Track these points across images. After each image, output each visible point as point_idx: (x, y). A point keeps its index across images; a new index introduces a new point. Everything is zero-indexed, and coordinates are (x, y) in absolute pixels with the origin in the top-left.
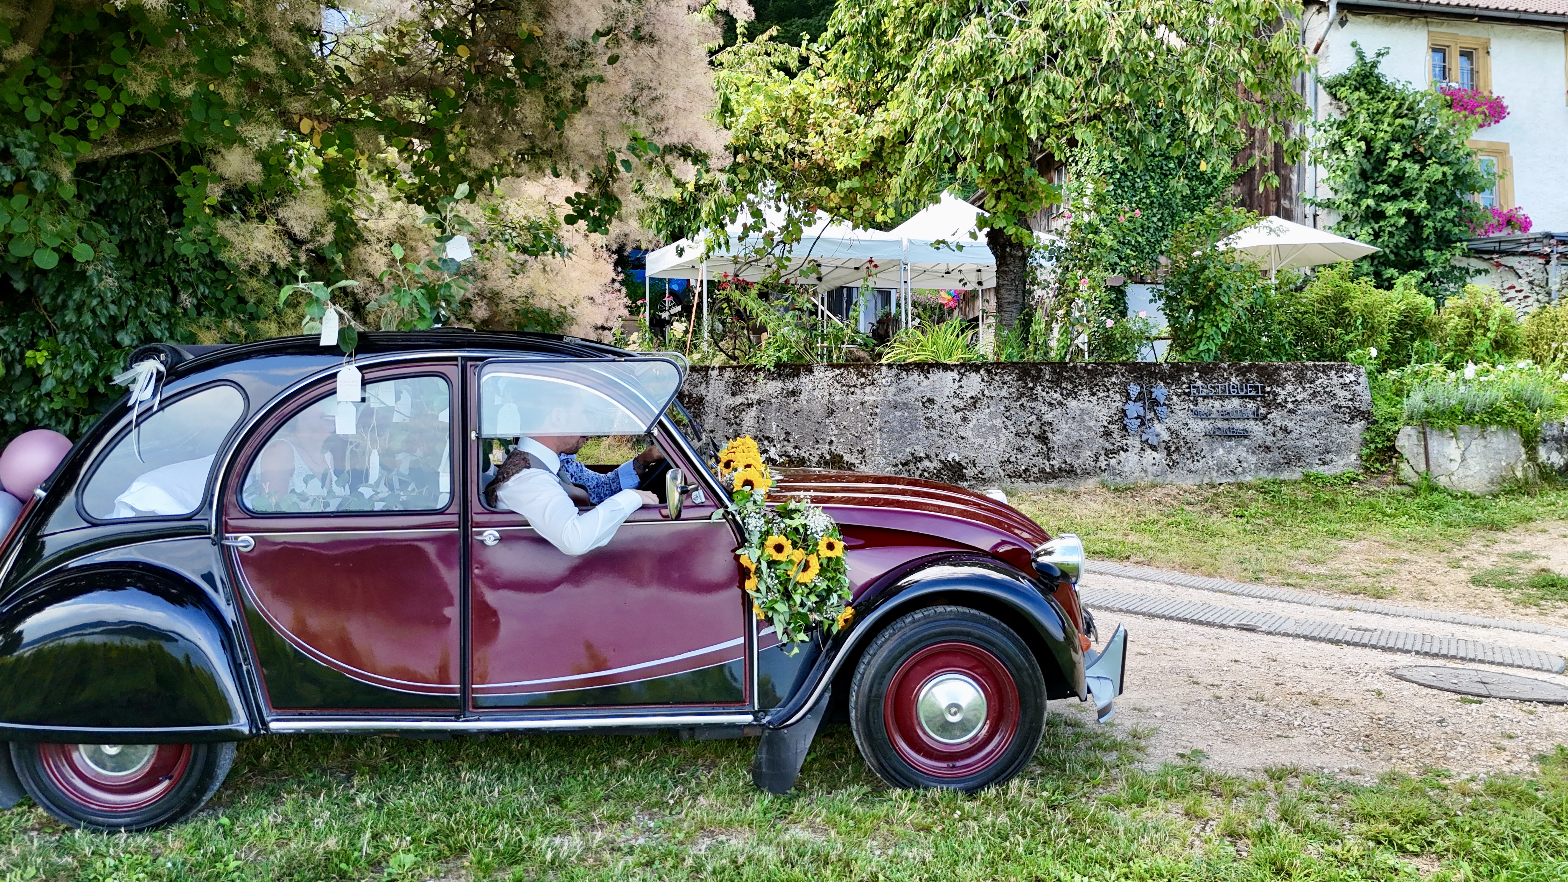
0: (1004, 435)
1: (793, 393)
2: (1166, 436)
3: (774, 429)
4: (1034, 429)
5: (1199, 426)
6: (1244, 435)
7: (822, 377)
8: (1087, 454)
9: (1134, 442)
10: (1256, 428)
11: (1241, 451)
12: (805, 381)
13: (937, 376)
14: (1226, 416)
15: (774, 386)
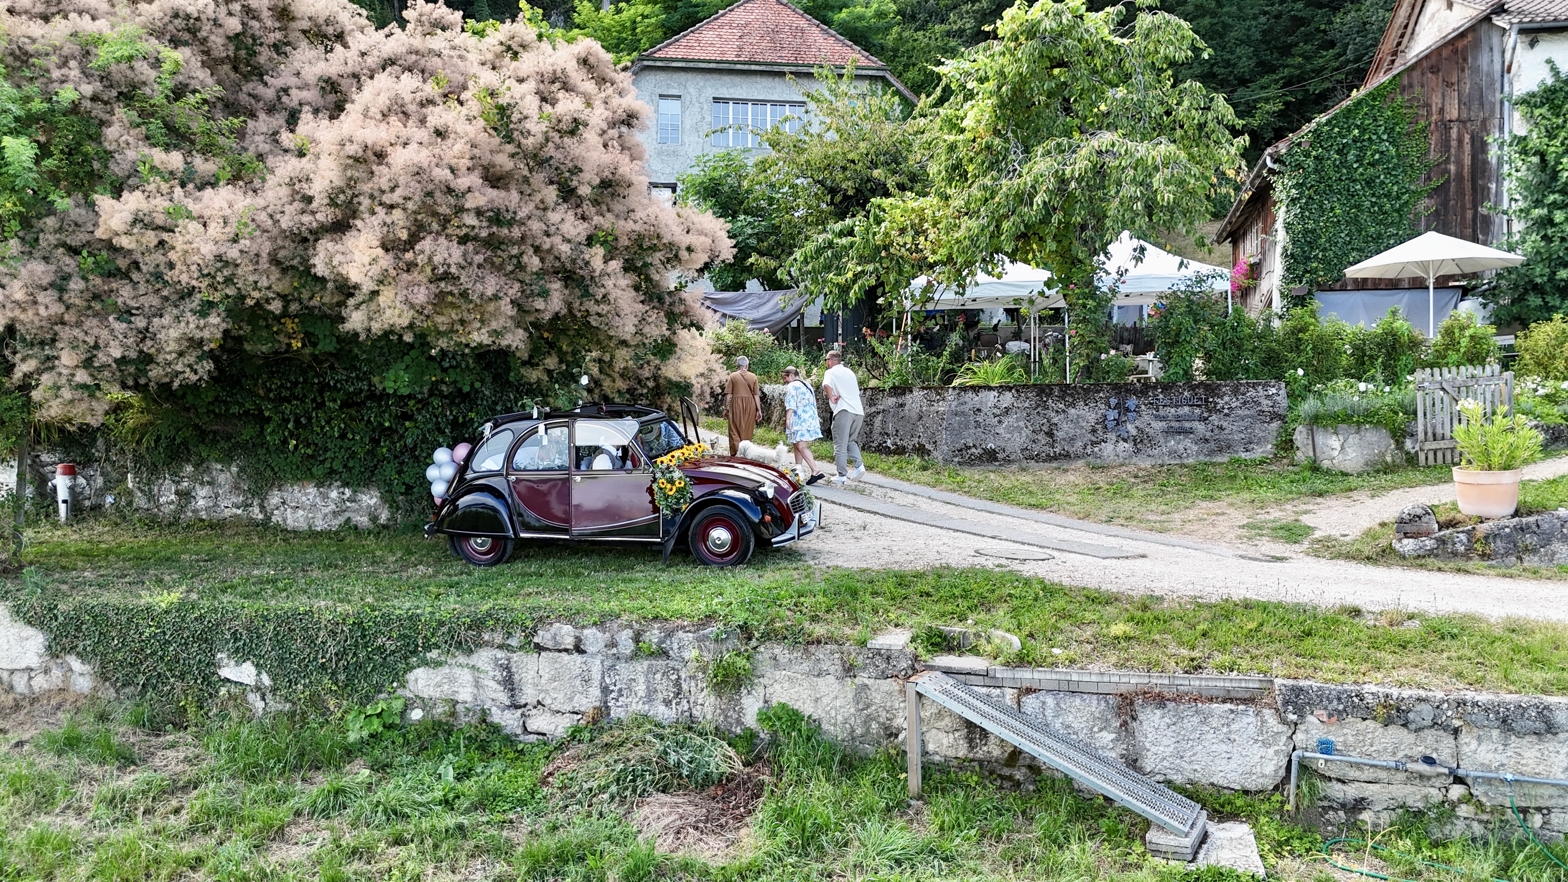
0: (1026, 432)
1: (902, 405)
2: (1134, 432)
3: (890, 429)
4: (1045, 428)
5: (1159, 425)
6: (1191, 431)
7: (918, 394)
8: (1079, 444)
9: (1112, 436)
10: (1200, 427)
11: (1188, 443)
12: (908, 397)
13: (983, 394)
14: (1178, 419)
15: (892, 401)
